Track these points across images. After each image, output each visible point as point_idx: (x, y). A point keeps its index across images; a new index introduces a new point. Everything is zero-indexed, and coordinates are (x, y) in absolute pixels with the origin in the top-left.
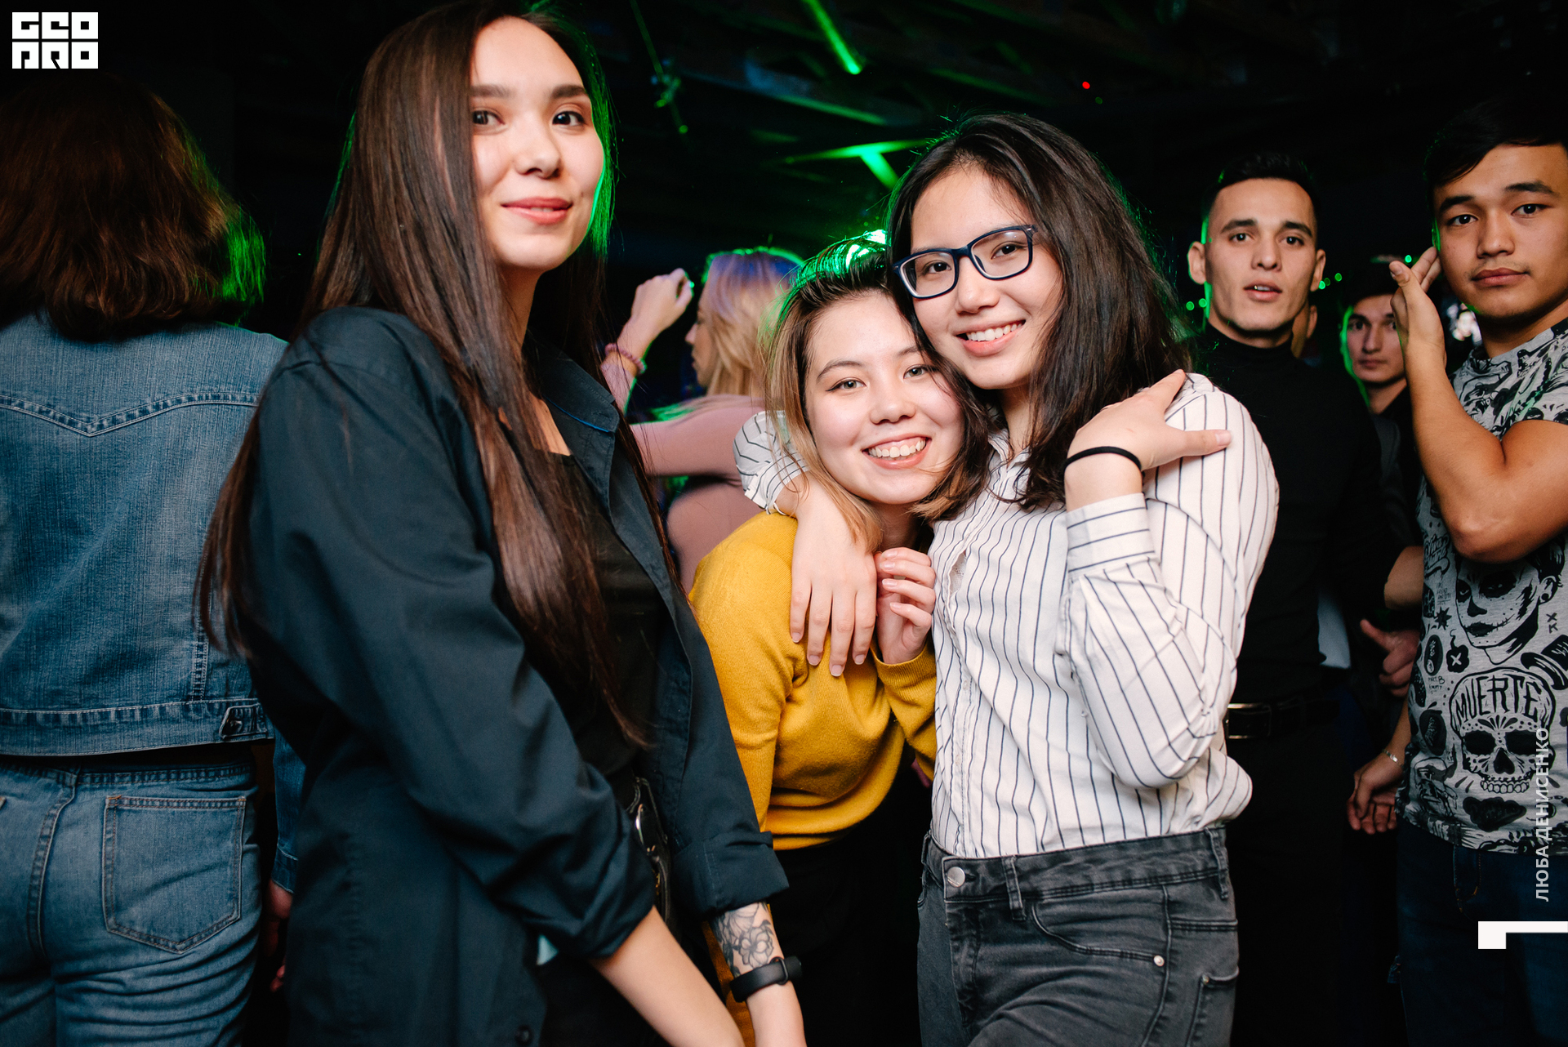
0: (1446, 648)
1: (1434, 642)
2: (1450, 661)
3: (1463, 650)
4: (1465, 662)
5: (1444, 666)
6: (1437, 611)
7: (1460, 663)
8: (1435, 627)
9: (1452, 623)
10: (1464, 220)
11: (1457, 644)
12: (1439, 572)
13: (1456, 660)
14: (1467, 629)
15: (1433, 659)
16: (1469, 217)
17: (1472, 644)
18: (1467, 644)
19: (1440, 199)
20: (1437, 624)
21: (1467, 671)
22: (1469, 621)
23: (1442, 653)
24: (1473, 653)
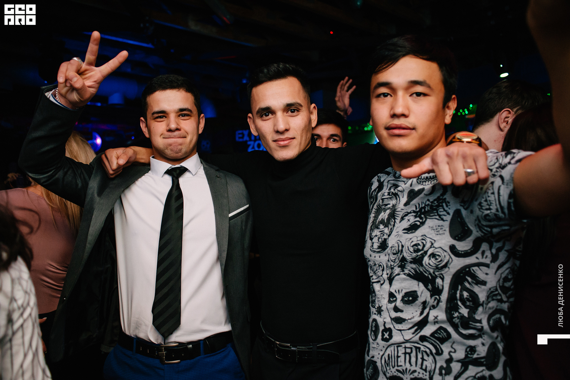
0: (381, 328)
1: (375, 323)
2: (383, 335)
3: (390, 330)
4: (391, 336)
5: (380, 336)
6: (377, 306)
7: (388, 337)
8: (375, 314)
9: (385, 314)
10: (385, 95)
11: (387, 326)
12: (379, 283)
13: (386, 335)
14: (392, 319)
15: (374, 331)
16: (388, 94)
17: (394, 327)
18: (392, 327)
19: (374, 83)
20: (377, 313)
21: (391, 341)
22: (394, 315)
23: (379, 329)
24: (394, 332)
